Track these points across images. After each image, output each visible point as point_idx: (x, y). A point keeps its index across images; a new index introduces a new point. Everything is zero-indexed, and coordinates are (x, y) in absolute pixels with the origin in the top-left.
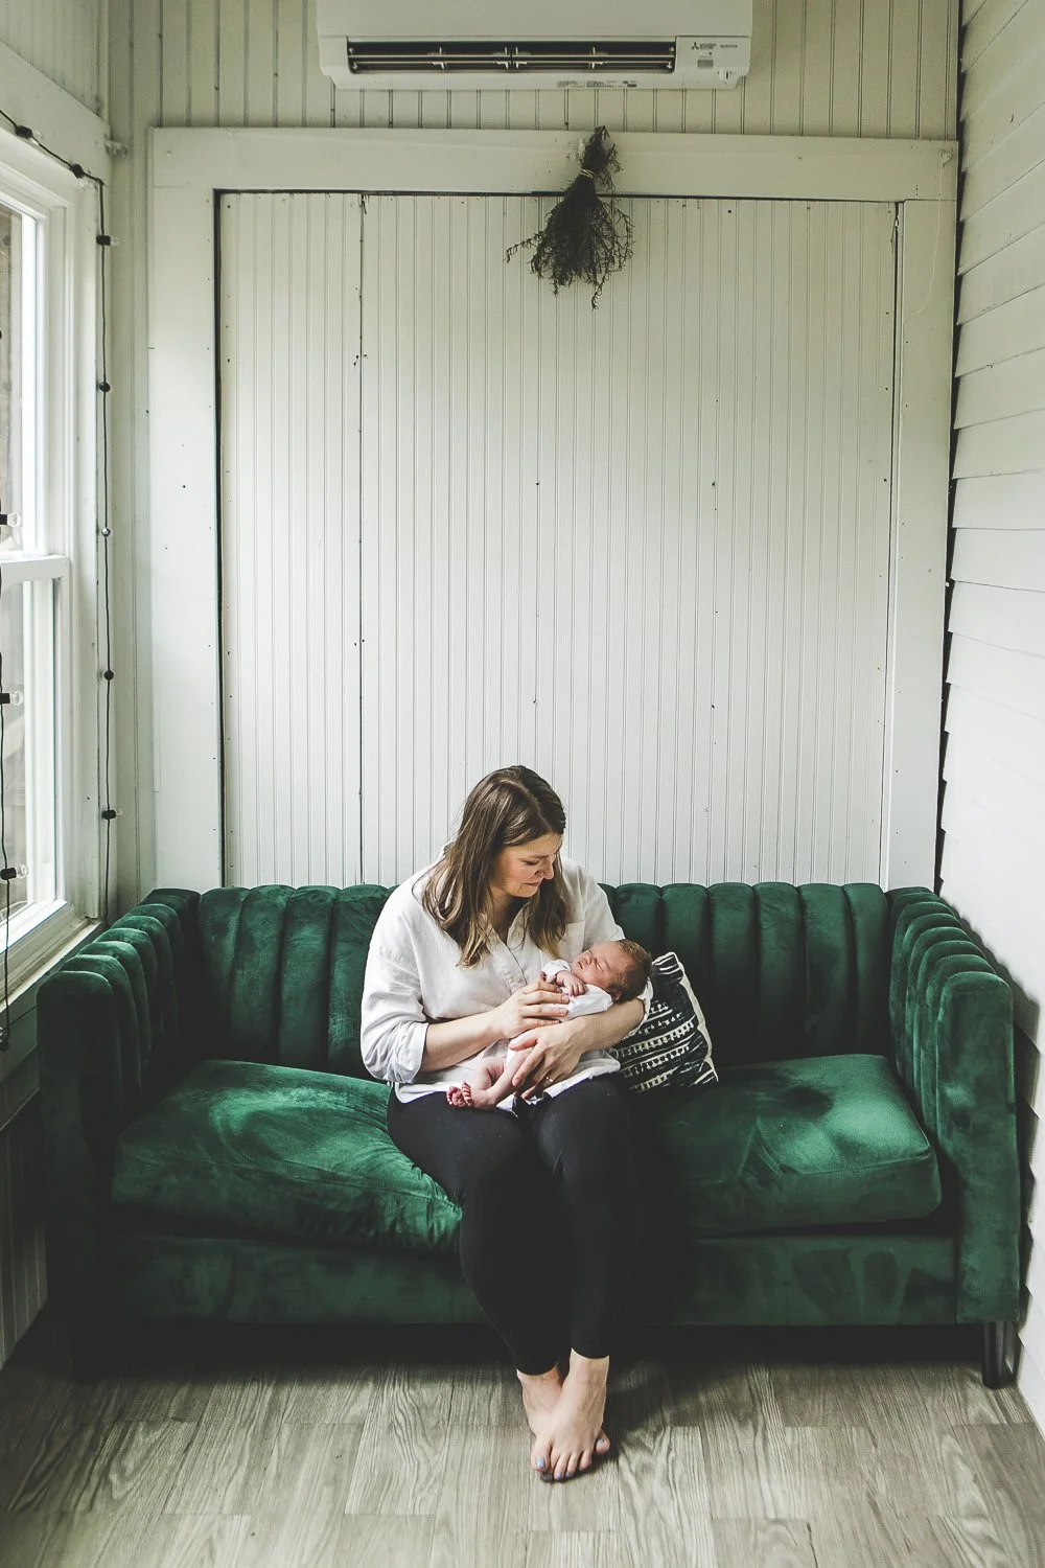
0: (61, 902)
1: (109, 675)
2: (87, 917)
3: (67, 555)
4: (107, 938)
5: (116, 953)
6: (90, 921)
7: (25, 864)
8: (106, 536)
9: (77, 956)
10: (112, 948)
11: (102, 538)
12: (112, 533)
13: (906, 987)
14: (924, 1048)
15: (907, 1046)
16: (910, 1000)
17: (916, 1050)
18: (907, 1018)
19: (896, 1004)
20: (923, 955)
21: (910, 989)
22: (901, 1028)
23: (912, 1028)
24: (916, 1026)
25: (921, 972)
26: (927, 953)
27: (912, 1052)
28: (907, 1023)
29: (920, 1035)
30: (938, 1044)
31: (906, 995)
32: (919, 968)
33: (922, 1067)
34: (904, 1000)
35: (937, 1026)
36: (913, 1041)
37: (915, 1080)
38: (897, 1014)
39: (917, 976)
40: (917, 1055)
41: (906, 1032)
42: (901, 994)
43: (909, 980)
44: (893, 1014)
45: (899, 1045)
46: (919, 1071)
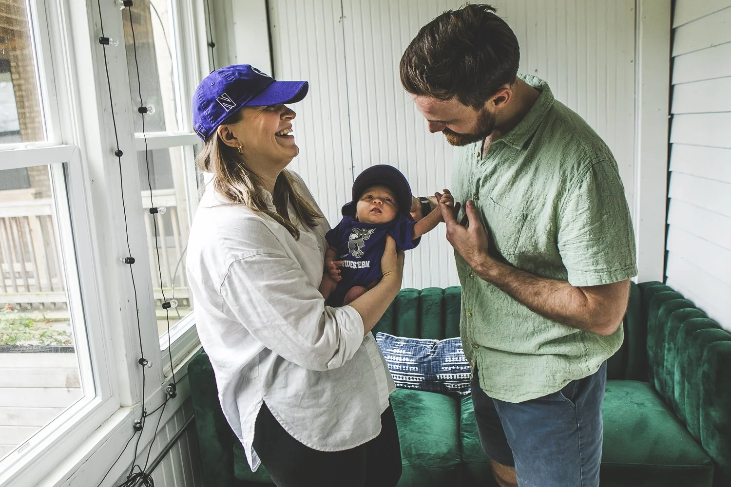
13: (663, 341)
14: (689, 383)
15: (667, 375)
16: (669, 350)
17: (678, 380)
18: (667, 359)
19: (654, 348)
20: (680, 326)
21: (669, 344)
22: (660, 363)
23: (673, 366)
24: (677, 367)
25: (680, 337)
26: (682, 325)
27: (672, 379)
28: (667, 362)
29: (683, 373)
30: (703, 384)
31: (665, 346)
32: (677, 333)
33: (686, 393)
34: (662, 348)
35: (701, 373)
36: (673, 374)
37: (675, 397)
38: (656, 354)
39: (676, 338)
40: (680, 384)
41: (666, 367)
42: (659, 344)
43: (667, 338)
44: (651, 353)
45: (657, 371)
46: (682, 394)
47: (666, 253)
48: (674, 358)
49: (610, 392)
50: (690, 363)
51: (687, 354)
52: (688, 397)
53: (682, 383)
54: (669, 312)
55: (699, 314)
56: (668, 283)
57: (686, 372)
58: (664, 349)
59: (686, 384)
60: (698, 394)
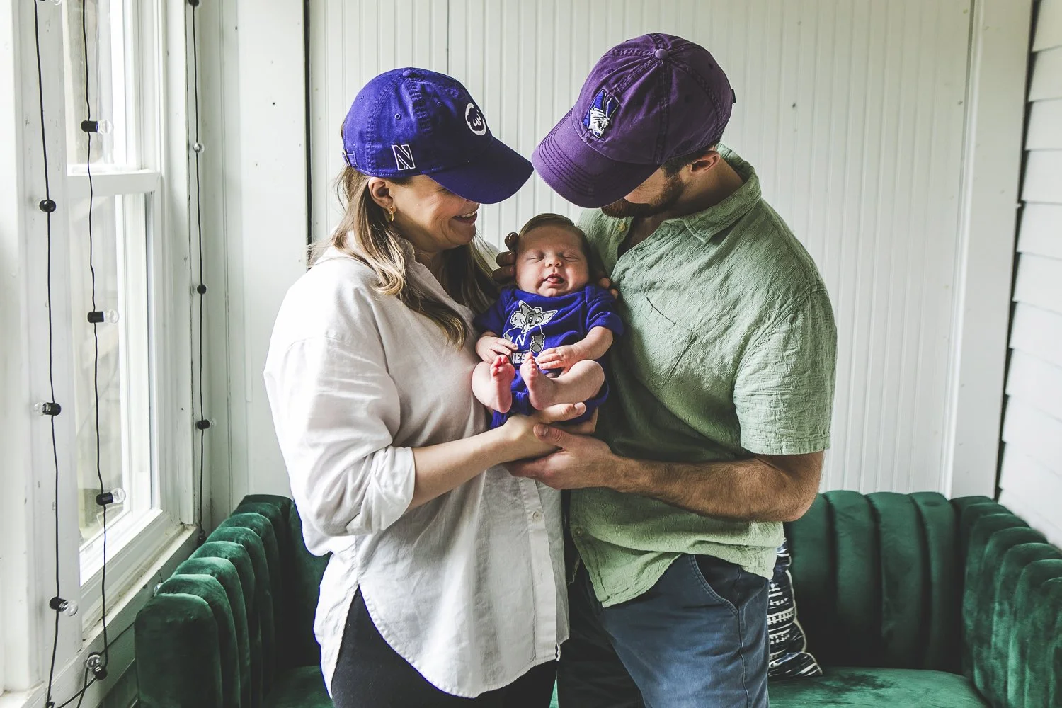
0: (157, 511)
1: (202, 289)
2: (182, 523)
3: (159, 170)
4: (203, 554)
5: (215, 571)
6: (184, 527)
7: (122, 488)
8: (197, 151)
9: (174, 576)
10: (210, 566)
11: (193, 154)
12: (203, 150)
13: (992, 599)
14: (1032, 669)
15: (995, 659)
16: (1001, 614)
17: (1014, 667)
18: (997, 631)
19: (975, 614)
20: (1020, 573)
21: (1001, 604)
22: (984, 638)
23: (1006, 643)
24: (1014, 642)
25: (1020, 590)
26: (1024, 570)
27: (1005, 667)
28: (997, 636)
29: (1022, 655)
30: (1056, 670)
31: (994, 609)
32: (1015, 585)
33: (1027, 687)
34: (988, 612)
35: (1053, 651)
36: (1007, 657)
37: (1009, 697)
38: (978, 624)
39: (1013, 593)
40: (1016, 673)
41: (995, 645)
42: (984, 605)
43: (997, 593)
44: (969, 622)
45: (979, 653)
46: (1020, 692)
47: (1002, 445)
48: (1009, 628)
49: (898, 687)
50: (1035, 637)
51: (1030, 620)
52: (1031, 695)
53: (1021, 672)
54: (1003, 548)
55: (1053, 552)
56: (1004, 500)
57: (1029, 651)
58: (993, 613)
59: (1028, 672)
60: (1047, 689)
